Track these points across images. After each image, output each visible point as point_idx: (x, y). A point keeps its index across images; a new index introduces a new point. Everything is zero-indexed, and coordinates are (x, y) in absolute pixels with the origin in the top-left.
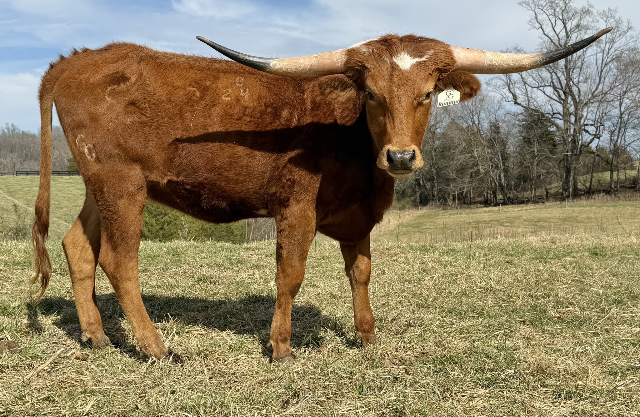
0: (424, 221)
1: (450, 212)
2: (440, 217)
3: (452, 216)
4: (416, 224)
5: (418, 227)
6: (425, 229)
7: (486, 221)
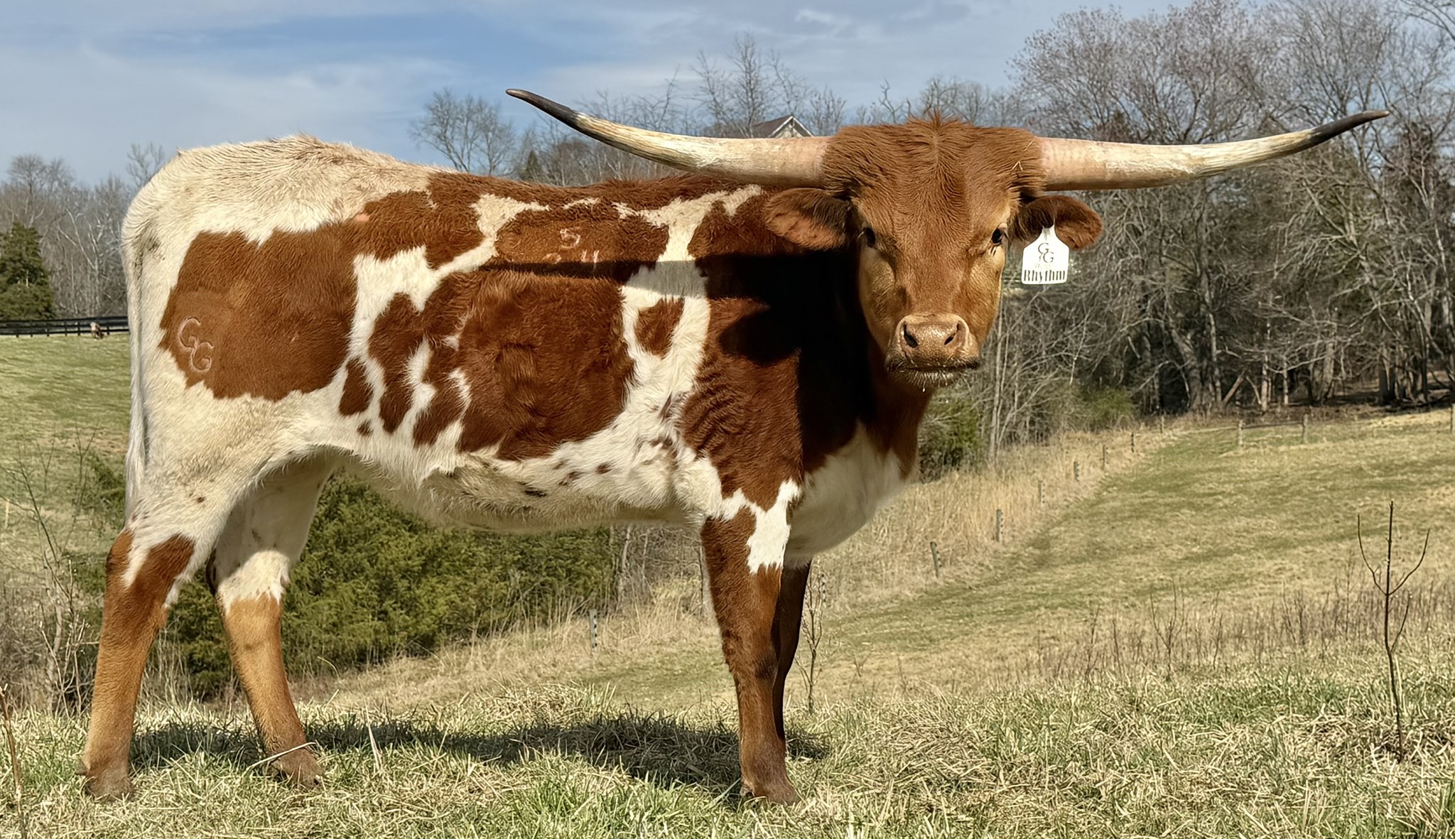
0: (1188, 466)
1: (1270, 433)
2: (1241, 452)
3: (1282, 448)
4: (1166, 476)
5: (1176, 488)
6: (1204, 495)
7: (1413, 464)
